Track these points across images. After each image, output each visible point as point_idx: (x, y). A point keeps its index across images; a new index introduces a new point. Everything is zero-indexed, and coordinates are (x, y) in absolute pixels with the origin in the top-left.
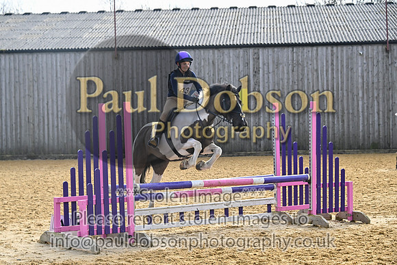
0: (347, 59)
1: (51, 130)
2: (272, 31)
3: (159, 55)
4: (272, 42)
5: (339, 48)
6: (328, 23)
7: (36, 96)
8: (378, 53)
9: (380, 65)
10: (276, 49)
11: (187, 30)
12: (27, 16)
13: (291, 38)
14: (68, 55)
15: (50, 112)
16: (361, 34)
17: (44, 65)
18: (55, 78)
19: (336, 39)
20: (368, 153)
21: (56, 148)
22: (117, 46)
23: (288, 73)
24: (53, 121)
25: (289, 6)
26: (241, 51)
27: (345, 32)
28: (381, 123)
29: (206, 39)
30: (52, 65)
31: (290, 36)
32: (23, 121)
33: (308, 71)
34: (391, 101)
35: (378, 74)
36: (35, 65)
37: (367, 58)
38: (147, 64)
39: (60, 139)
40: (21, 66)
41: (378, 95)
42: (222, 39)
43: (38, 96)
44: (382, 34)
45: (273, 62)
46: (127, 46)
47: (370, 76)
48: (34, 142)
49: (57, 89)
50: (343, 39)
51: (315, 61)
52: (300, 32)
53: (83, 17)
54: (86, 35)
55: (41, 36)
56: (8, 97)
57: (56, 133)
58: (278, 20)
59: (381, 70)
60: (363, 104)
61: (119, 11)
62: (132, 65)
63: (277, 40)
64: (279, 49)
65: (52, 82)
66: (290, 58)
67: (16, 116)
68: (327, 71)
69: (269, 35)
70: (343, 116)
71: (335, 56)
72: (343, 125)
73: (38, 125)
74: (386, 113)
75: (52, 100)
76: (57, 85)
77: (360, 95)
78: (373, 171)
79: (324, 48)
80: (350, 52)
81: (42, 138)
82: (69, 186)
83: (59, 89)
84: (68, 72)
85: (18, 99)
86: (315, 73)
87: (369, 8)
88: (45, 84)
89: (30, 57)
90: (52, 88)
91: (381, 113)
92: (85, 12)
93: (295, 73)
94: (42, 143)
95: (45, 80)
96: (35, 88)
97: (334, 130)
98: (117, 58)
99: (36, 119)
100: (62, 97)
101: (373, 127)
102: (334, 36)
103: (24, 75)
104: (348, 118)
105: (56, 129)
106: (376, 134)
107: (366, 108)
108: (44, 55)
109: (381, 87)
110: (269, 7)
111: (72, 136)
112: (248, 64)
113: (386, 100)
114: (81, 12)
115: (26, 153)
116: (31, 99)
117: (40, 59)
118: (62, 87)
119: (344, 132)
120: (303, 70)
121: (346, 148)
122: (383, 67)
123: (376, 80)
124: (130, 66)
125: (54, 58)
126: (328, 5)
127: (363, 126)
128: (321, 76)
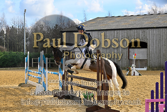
32: (162, 55)
40: (162, 33)
56: (156, 46)
67: (159, 53)
85: (160, 46)
89: (165, 29)
103: (163, 37)
116: (165, 46)
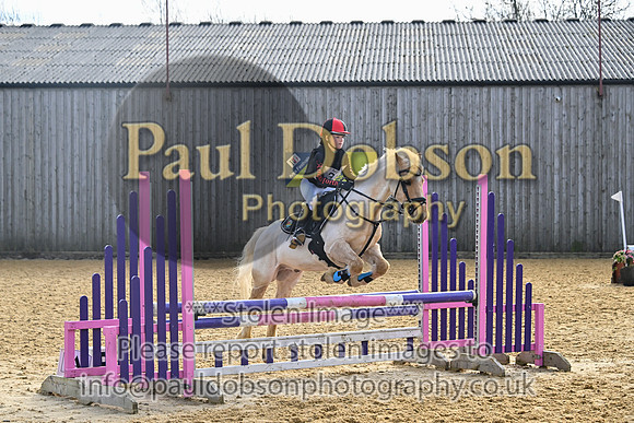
0: (537, 108)
1: (61, 212)
2: (417, 61)
3: (236, 95)
4: (418, 79)
5: (524, 90)
6: (507, 50)
7: (39, 158)
8: (585, 98)
9: (589, 118)
10: (423, 90)
11: (283, 57)
12: (25, 30)
13: (447, 72)
14: (91, 92)
15: (61, 183)
16: (559, 69)
17: (53, 109)
18: (69, 129)
19: (518, 75)
20: (567, 257)
21: (69, 241)
22: (170, 80)
23: (442, 128)
24: (65, 197)
25: (445, 22)
26: (368, 91)
27: (534, 66)
28: (588, 210)
29: (312, 71)
30: (65, 107)
31: (447, 69)
32: (17, 198)
33: (473, 126)
34: (604, 175)
35: (584, 132)
36: (38, 108)
37: (568, 106)
38: (217, 109)
39: (76, 226)
40: (16, 108)
41: (585, 166)
42: (338, 73)
43: (42, 157)
44: (592, 70)
45: (419, 110)
46: (186, 81)
47: (572, 135)
48: (34, 232)
49: (72, 147)
50: (530, 76)
51: (485, 109)
52: (462, 63)
53: (117, 32)
54: (120, 61)
55: (48, 61)
57: (69, 217)
58: (427, 43)
59: (589, 126)
60: (561, 179)
61: (174, 24)
62: (194, 112)
63: (426, 75)
64: (429, 90)
65: (65, 135)
66: (446, 104)
67: (6, 189)
68: (504, 126)
69: (413, 67)
70: (528, 199)
71: (516, 102)
72: (528, 214)
73: (42, 204)
74: (596, 194)
75: (65, 165)
76: (72, 141)
77: (556, 165)
78: (575, 287)
79: (501, 90)
80: (540, 96)
81: (46, 225)
82: (90, 303)
83: (76, 146)
84: (91, 120)
85: (9, 161)
86: (485, 129)
87: (572, 27)
88: (54, 138)
89: (31, 94)
90: (65, 145)
91: (588, 194)
92: (119, 25)
93: (454, 128)
94: (46, 233)
95: (54, 132)
96: (38, 145)
97: (513, 221)
98: (169, 99)
99: (39, 195)
100: (80, 160)
101: (576, 217)
102: (516, 70)
103: (20, 123)
104: (537, 201)
105: (69, 211)
106: (580, 228)
107: (564, 186)
108: (53, 92)
109: (589, 153)
110: (414, 22)
111: (95, 223)
112: (378, 112)
113: (596, 175)
114: (113, 25)
115: (20, 249)
116: (31, 162)
117: (46, 99)
118: (81, 144)
119: (529, 224)
120: (466, 124)
121: (533, 248)
122: (593, 121)
123: (581, 143)
124: (191, 113)
125: (69, 97)
126: (507, 21)
127: (560, 215)
128: (495, 134)
